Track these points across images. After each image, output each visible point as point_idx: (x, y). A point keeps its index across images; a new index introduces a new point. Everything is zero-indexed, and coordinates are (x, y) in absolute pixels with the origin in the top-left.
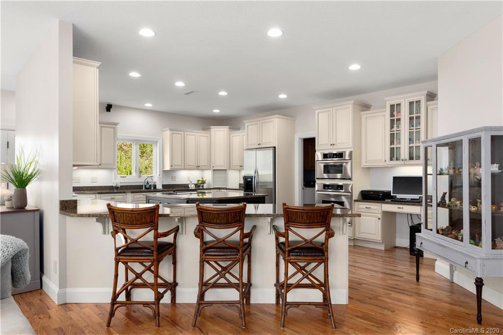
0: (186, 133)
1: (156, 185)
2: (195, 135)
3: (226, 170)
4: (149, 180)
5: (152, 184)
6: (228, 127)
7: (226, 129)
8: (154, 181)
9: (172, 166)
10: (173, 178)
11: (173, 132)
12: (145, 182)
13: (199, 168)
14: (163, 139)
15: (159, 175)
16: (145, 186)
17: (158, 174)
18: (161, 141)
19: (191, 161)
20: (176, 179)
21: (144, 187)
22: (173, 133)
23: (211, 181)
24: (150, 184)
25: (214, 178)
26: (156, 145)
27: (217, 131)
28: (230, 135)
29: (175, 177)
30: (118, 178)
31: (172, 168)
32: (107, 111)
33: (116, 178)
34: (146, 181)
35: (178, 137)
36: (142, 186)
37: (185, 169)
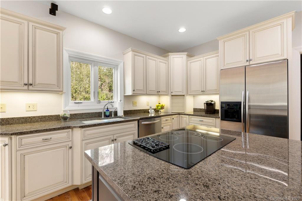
0: (147, 57)
1: (117, 112)
2: (155, 61)
3: (184, 95)
4: (109, 106)
5: (113, 110)
6: (186, 53)
7: (184, 56)
8: (115, 106)
9: (134, 90)
10: (134, 104)
11: (135, 53)
12: (104, 108)
13: (160, 93)
14: (124, 63)
15: (121, 101)
16: (105, 113)
17: (119, 99)
18: (122, 64)
19: (152, 86)
20: (137, 105)
21: (103, 115)
22: (135, 55)
23: (169, 107)
24: (110, 110)
25: (172, 103)
26: (117, 69)
27: (175, 57)
28: (187, 61)
29: (136, 103)
30: (70, 105)
31: (134, 93)
32: (50, 13)
33: (66, 104)
34: (106, 107)
35: (140, 60)
36: (101, 113)
37: (147, 94)
